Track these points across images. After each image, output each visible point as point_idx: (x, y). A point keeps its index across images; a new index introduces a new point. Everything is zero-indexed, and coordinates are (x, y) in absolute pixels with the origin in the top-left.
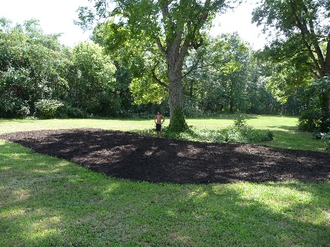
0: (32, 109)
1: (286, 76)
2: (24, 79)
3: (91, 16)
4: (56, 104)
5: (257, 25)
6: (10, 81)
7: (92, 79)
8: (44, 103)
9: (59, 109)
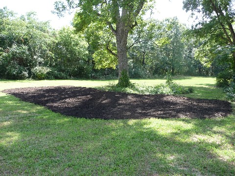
0: (30, 73)
1: (209, 48)
2: (24, 53)
3: (64, 7)
4: (46, 70)
5: (187, 11)
6: (14, 54)
7: (72, 52)
8: (38, 69)
9: (48, 73)
